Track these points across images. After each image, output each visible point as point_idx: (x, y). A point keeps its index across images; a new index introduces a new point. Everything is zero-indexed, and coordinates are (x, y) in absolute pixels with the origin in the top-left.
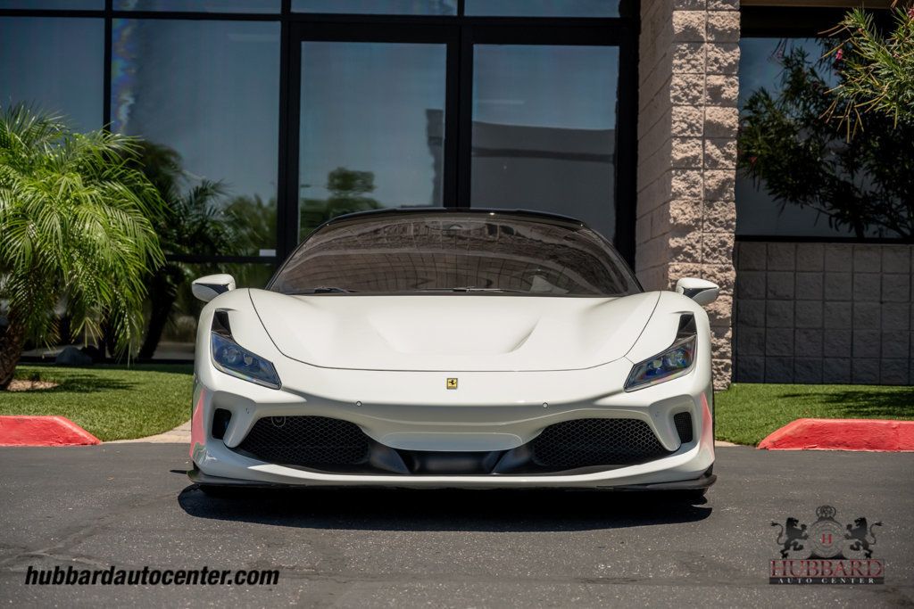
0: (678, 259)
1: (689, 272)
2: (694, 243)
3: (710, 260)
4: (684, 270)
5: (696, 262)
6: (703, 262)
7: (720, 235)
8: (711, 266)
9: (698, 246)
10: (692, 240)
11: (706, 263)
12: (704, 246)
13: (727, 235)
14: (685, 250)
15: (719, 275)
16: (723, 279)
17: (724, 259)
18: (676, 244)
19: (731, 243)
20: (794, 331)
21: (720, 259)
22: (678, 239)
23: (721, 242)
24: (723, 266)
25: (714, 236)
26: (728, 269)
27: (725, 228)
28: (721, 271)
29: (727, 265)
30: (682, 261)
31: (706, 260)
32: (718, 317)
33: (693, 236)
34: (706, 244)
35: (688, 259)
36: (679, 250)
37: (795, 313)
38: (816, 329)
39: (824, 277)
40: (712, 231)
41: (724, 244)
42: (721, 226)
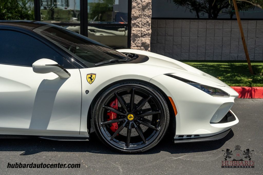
0: (134, 27)
1: (137, 31)
2: (139, 22)
3: (144, 27)
4: (136, 30)
5: (140, 27)
6: (142, 28)
7: (147, 19)
8: (144, 29)
9: (140, 23)
10: (138, 21)
11: (143, 28)
12: (142, 23)
13: (149, 19)
14: (136, 24)
15: (146, 32)
16: (147, 33)
17: (148, 26)
18: (134, 22)
19: (150, 22)
20: (173, 45)
21: (147, 27)
22: (134, 21)
23: (147, 21)
24: (148, 29)
25: (145, 20)
26: (149, 30)
27: (148, 17)
28: (147, 30)
29: (149, 29)
30: (135, 27)
31: (143, 27)
32: (146, 44)
33: (139, 20)
34: (143, 22)
35: (137, 27)
36: (135, 24)
37: (173, 40)
38: (179, 44)
39: (182, 29)
40: (144, 18)
41: (148, 22)
42: (147, 17)
